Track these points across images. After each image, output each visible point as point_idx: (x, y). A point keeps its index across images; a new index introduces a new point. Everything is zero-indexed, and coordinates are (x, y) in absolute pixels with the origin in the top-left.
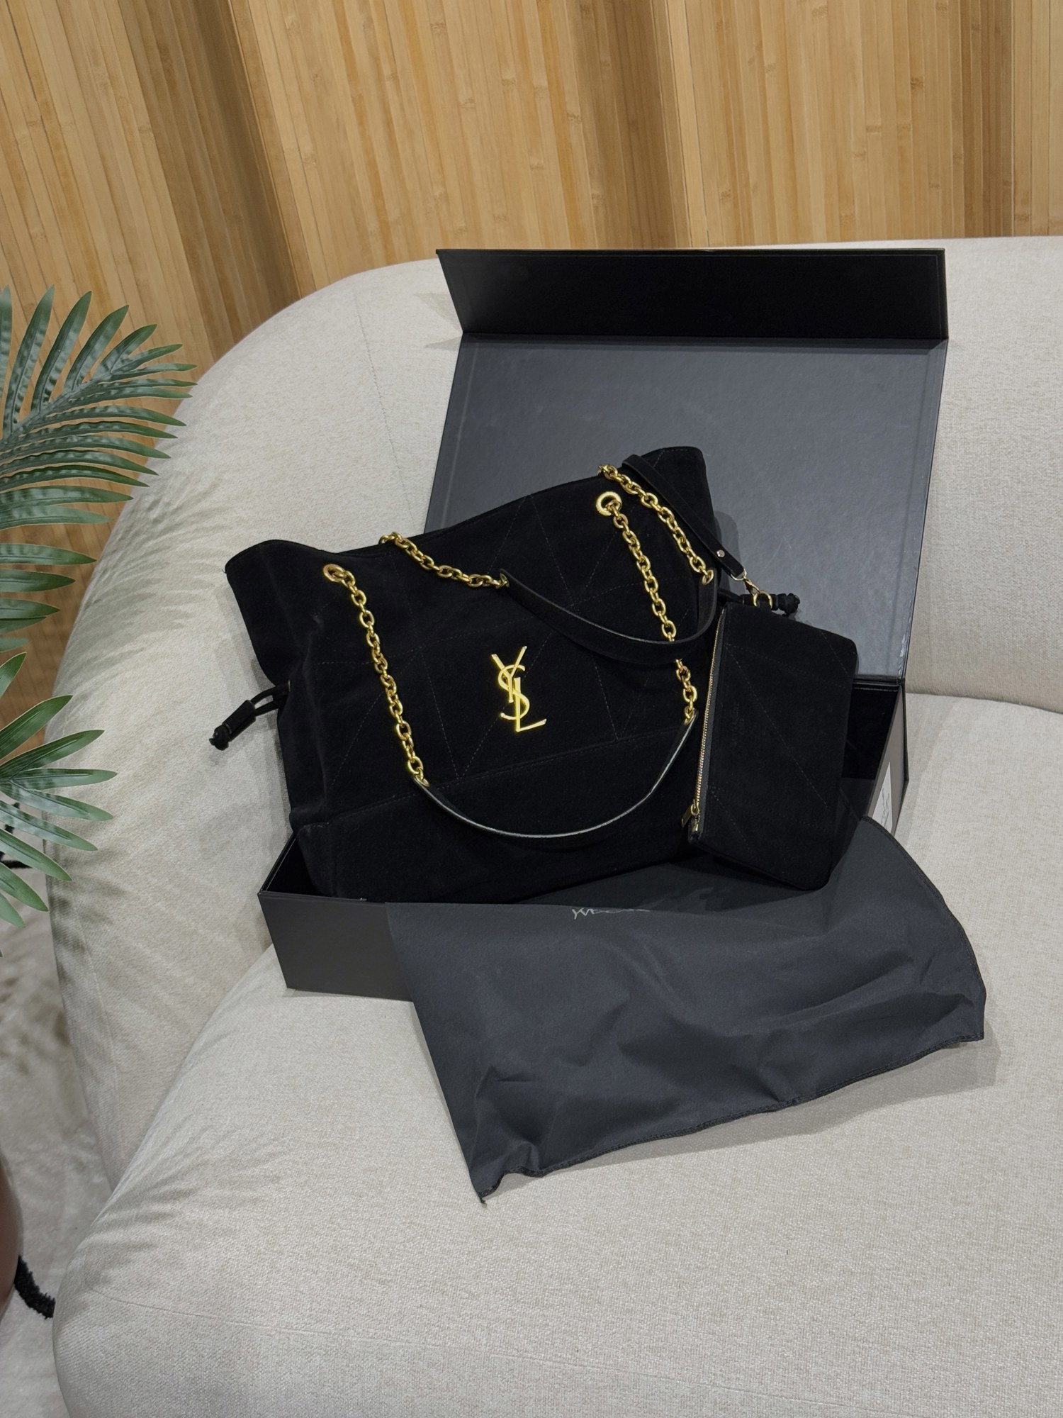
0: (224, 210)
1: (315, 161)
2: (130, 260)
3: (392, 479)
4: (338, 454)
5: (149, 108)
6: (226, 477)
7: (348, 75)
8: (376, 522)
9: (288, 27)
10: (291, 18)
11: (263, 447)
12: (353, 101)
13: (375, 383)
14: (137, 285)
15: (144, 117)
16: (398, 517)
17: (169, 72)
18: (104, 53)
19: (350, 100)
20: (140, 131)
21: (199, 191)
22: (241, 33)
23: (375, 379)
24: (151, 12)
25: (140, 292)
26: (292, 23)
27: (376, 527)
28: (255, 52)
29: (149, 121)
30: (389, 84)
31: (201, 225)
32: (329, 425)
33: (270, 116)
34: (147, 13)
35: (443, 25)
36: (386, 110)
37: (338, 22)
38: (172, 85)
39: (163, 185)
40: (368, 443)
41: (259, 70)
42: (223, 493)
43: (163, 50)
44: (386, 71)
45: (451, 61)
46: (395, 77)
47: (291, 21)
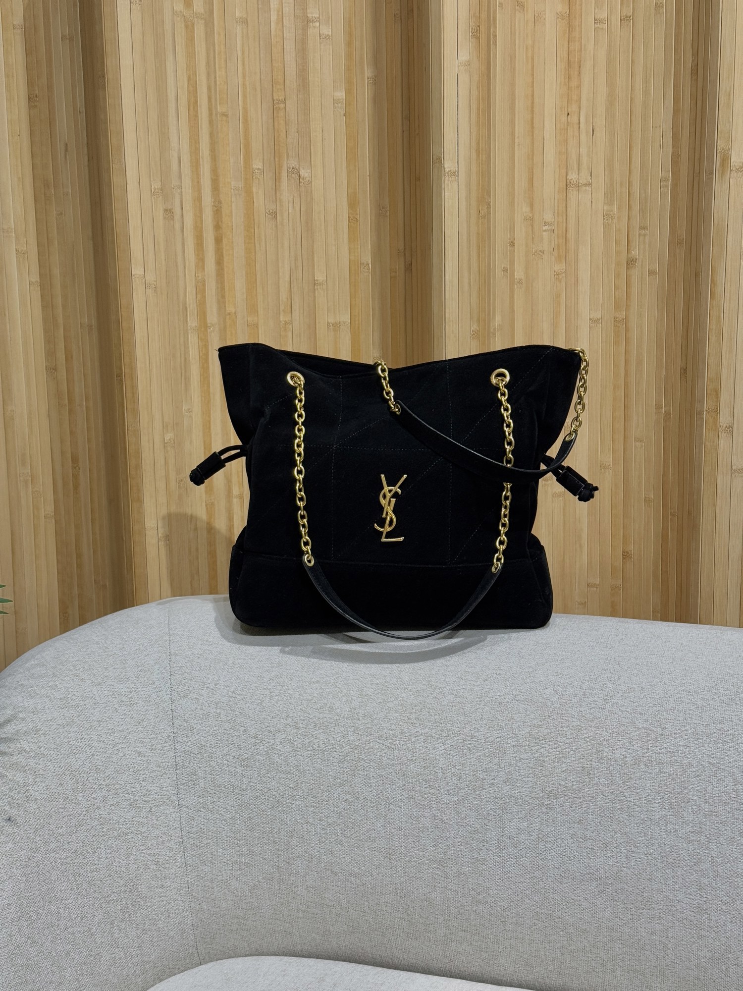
0: (95, 580)
1: (169, 540)
2: (15, 612)
3: (166, 742)
4: (125, 714)
5: (56, 501)
6: (21, 715)
8: (144, 776)
9: (166, 441)
10: (169, 436)
11: (61, 698)
12: (206, 506)
13: (169, 664)
14: (16, 632)
15: (50, 509)
16: (164, 775)
17: (75, 476)
18: (30, 457)
19: (204, 504)
21: (80, 566)
23: (170, 661)
24: (71, 432)
25: (17, 637)
26: (169, 440)
27: (143, 781)
28: (138, 452)
29: (53, 511)
31: (76, 591)
32: (122, 690)
33: (140, 501)
37: (205, 448)
38: (76, 487)
39: (53, 557)
40: (152, 710)
41: (138, 467)
42: (14, 727)
43: (75, 460)
47: (169, 437)
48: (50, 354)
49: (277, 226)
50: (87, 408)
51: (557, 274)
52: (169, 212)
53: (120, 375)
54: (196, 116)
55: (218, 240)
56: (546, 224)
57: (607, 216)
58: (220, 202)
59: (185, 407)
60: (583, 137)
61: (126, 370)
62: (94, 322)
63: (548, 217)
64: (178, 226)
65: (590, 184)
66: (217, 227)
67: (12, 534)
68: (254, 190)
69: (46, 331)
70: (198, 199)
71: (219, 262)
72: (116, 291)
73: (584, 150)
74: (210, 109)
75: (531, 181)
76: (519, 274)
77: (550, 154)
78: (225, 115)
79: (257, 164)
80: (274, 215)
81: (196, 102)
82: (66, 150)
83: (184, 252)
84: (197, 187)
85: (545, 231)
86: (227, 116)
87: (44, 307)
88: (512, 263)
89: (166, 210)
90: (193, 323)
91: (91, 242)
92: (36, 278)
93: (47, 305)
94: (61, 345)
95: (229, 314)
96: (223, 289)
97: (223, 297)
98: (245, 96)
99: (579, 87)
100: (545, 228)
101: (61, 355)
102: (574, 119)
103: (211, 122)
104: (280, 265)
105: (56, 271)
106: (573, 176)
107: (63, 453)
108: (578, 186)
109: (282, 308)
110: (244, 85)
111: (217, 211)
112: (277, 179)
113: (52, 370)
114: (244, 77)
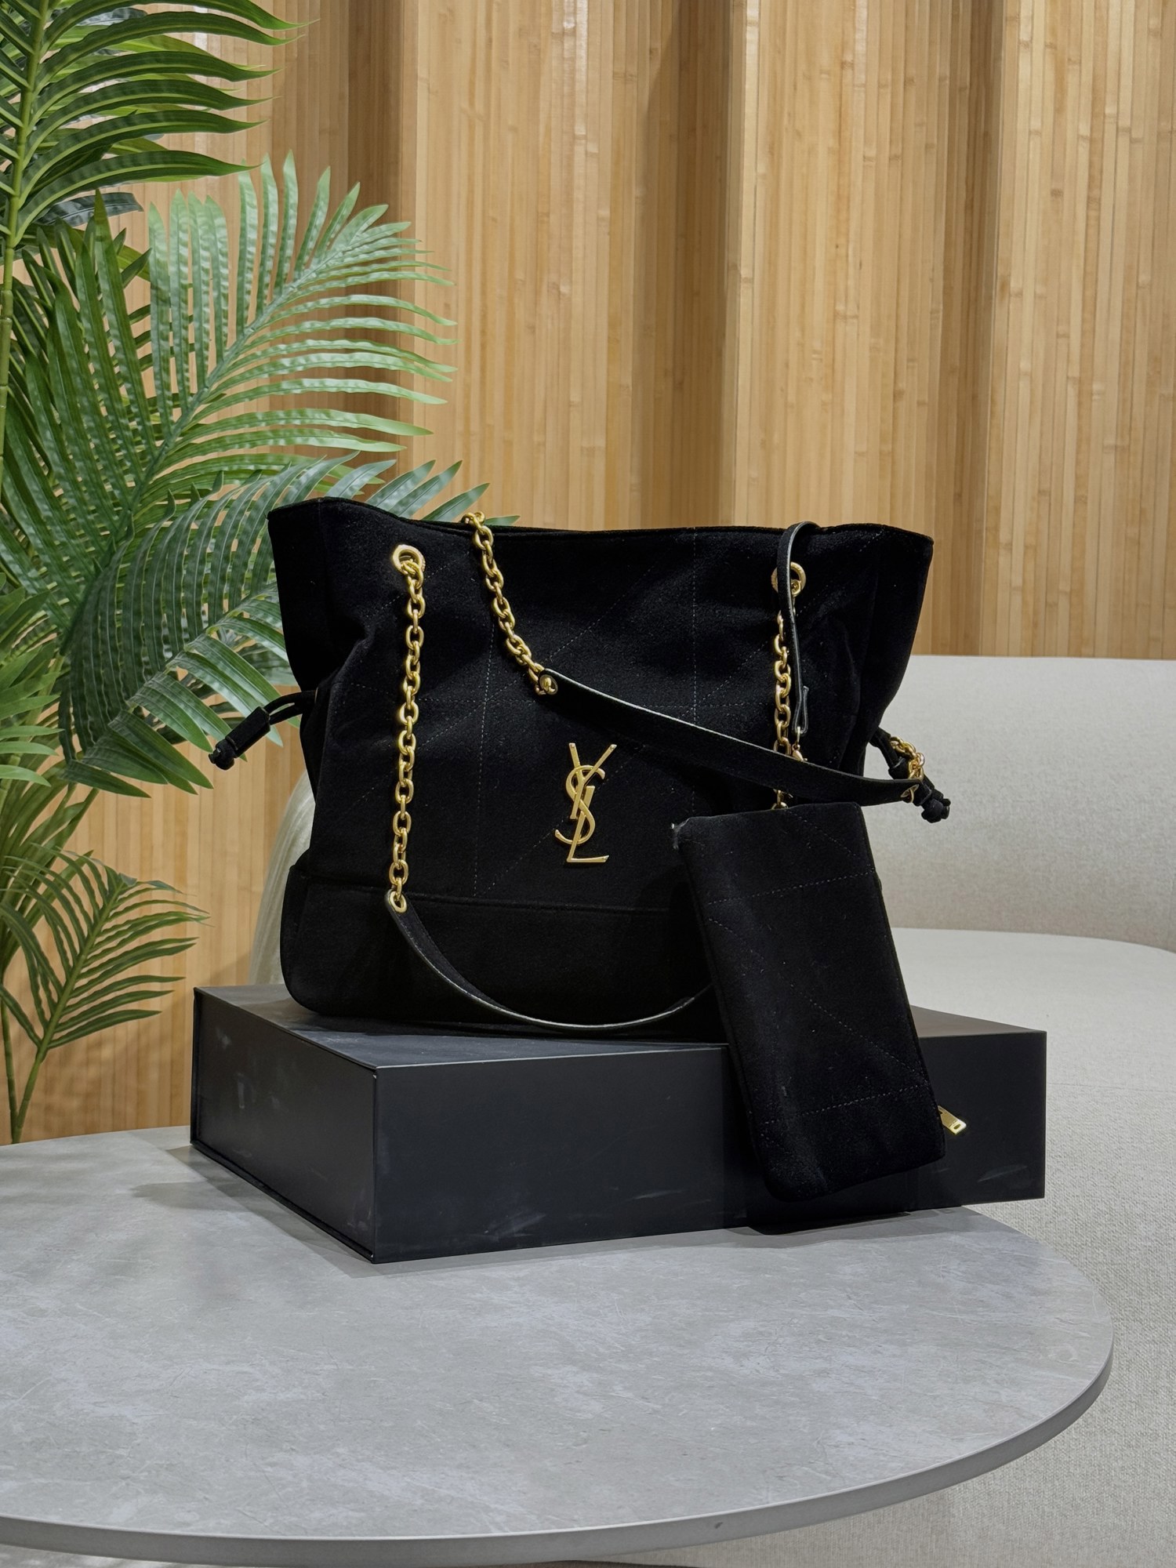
51: (824, 404)
56: (815, 352)
57: (874, 349)
60: (851, 271)
63: (817, 345)
65: (856, 317)
73: (851, 283)
75: (803, 306)
76: (792, 398)
77: (819, 284)
85: (814, 359)
88: (787, 385)
99: (848, 220)
100: (814, 356)
102: (842, 251)
106: (840, 308)
108: (845, 317)
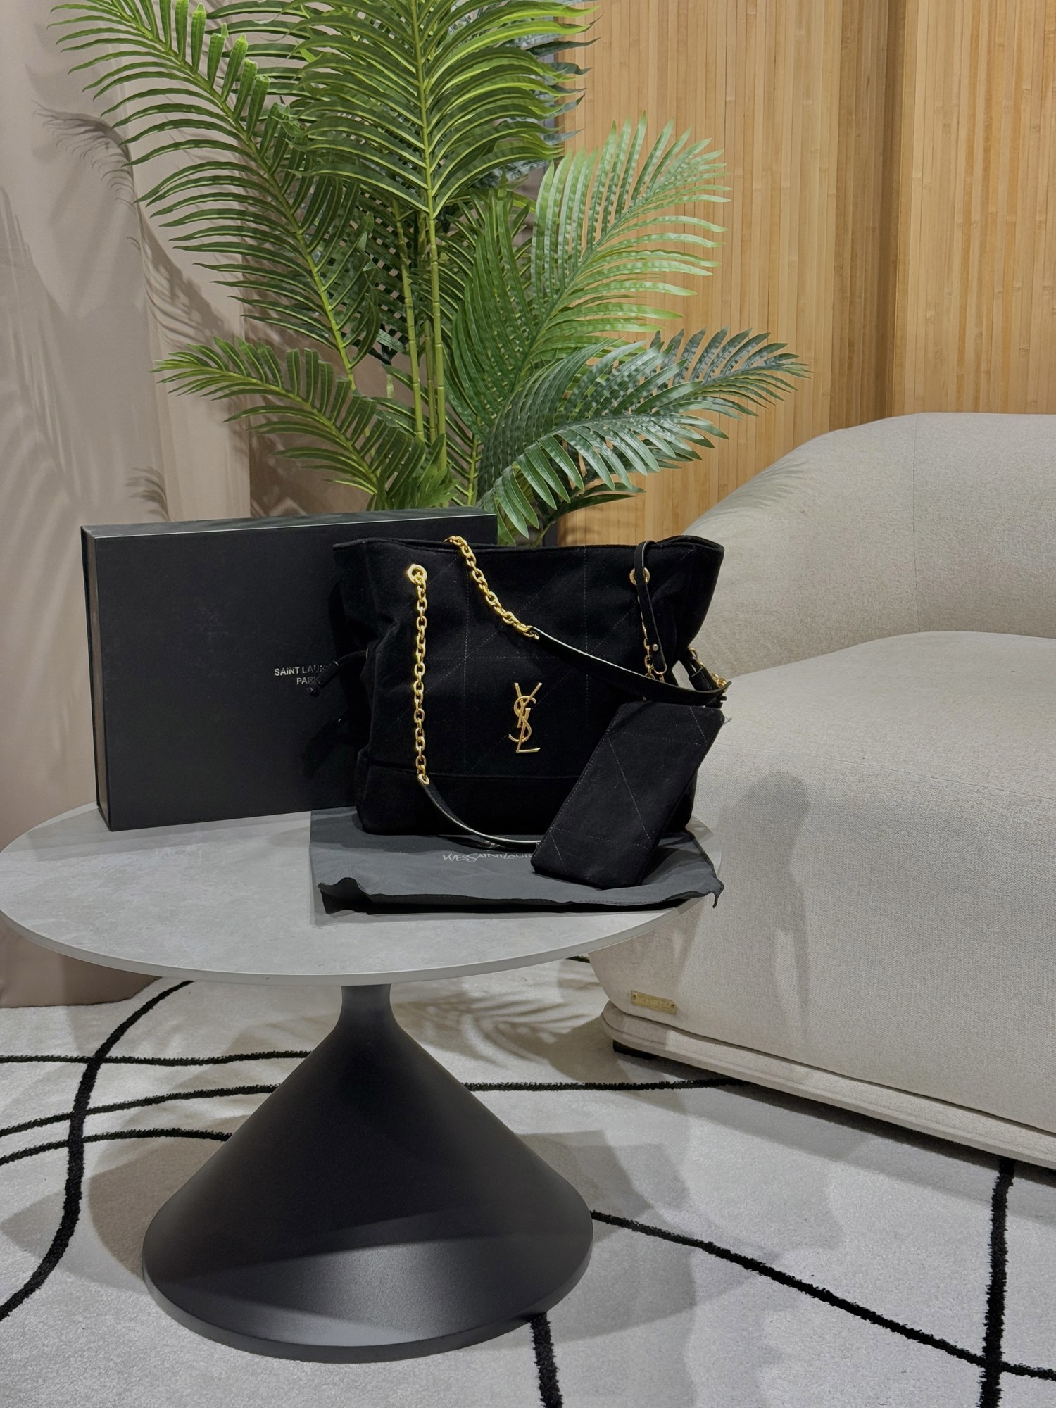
3: (908, 490)
4: (881, 471)
5: (833, 381)
7: (958, 360)
9: (928, 318)
10: (930, 313)
12: (957, 376)
15: (828, 387)
16: (905, 510)
17: (850, 358)
19: (955, 374)
20: (823, 394)
22: (898, 313)
24: (850, 321)
26: (931, 316)
28: (904, 325)
29: (830, 389)
30: (983, 375)
33: (902, 366)
34: (848, 322)
35: (1028, 351)
36: (977, 390)
37: (960, 327)
38: (850, 366)
40: (900, 470)
43: (851, 345)
44: (984, 367)
45: (1028, 375)
46: (988, 372)
48: (839, 255)
49: (1039, 139)
50: (865, 298)
52: (947, 126)
53: (895, 262)
54: (977, 47)
55: (987, 150)
58: (991, 118)
59: (946, 290)
61: (900, 257)
62: (877, 225)
64: (953, 138)
66: (987, 139)
67: (795, 407)
68: (1022, 107)
69: (837, 236)
70: (973, 116)
71: (986, 169)
72: (898, 192)
74: (989, 41)
78: (1001, 45)
79: (1026, 86)
80: (1038, 128)
81: (978, 36)
82: (868, 82)
83: (956, 159)
84: (973, 106)
86: (1003, 46)
87: (838, 216)
89: (945, 125)
90: (959, 219)
91: (881, 158)
92: (833, 191)
93: (840, 213)
94: (849, 247)
95: (991, 213)
96: (987, 191)
97: (987, 198)
98: (1020, 29)
101: (848, 256)
103: (989, 52)
104: (1040, 171)
105: (851, 184)
107: (841, 339)
109: (1038, 209)
110: (1020, 20)
111: (988, 127)
112: (1043, 98)
113: (839, 268)
114: (1021, 14)
